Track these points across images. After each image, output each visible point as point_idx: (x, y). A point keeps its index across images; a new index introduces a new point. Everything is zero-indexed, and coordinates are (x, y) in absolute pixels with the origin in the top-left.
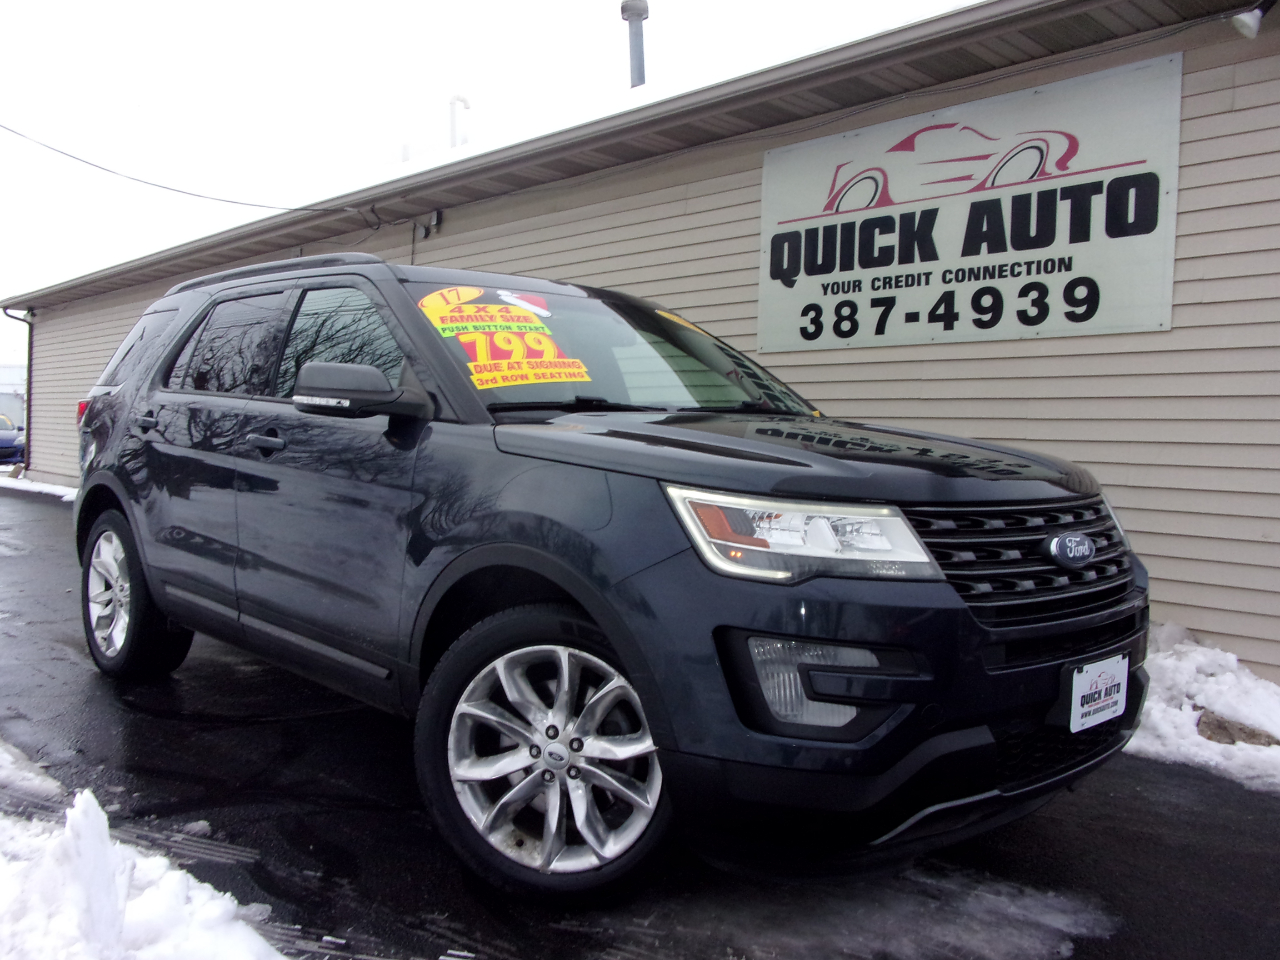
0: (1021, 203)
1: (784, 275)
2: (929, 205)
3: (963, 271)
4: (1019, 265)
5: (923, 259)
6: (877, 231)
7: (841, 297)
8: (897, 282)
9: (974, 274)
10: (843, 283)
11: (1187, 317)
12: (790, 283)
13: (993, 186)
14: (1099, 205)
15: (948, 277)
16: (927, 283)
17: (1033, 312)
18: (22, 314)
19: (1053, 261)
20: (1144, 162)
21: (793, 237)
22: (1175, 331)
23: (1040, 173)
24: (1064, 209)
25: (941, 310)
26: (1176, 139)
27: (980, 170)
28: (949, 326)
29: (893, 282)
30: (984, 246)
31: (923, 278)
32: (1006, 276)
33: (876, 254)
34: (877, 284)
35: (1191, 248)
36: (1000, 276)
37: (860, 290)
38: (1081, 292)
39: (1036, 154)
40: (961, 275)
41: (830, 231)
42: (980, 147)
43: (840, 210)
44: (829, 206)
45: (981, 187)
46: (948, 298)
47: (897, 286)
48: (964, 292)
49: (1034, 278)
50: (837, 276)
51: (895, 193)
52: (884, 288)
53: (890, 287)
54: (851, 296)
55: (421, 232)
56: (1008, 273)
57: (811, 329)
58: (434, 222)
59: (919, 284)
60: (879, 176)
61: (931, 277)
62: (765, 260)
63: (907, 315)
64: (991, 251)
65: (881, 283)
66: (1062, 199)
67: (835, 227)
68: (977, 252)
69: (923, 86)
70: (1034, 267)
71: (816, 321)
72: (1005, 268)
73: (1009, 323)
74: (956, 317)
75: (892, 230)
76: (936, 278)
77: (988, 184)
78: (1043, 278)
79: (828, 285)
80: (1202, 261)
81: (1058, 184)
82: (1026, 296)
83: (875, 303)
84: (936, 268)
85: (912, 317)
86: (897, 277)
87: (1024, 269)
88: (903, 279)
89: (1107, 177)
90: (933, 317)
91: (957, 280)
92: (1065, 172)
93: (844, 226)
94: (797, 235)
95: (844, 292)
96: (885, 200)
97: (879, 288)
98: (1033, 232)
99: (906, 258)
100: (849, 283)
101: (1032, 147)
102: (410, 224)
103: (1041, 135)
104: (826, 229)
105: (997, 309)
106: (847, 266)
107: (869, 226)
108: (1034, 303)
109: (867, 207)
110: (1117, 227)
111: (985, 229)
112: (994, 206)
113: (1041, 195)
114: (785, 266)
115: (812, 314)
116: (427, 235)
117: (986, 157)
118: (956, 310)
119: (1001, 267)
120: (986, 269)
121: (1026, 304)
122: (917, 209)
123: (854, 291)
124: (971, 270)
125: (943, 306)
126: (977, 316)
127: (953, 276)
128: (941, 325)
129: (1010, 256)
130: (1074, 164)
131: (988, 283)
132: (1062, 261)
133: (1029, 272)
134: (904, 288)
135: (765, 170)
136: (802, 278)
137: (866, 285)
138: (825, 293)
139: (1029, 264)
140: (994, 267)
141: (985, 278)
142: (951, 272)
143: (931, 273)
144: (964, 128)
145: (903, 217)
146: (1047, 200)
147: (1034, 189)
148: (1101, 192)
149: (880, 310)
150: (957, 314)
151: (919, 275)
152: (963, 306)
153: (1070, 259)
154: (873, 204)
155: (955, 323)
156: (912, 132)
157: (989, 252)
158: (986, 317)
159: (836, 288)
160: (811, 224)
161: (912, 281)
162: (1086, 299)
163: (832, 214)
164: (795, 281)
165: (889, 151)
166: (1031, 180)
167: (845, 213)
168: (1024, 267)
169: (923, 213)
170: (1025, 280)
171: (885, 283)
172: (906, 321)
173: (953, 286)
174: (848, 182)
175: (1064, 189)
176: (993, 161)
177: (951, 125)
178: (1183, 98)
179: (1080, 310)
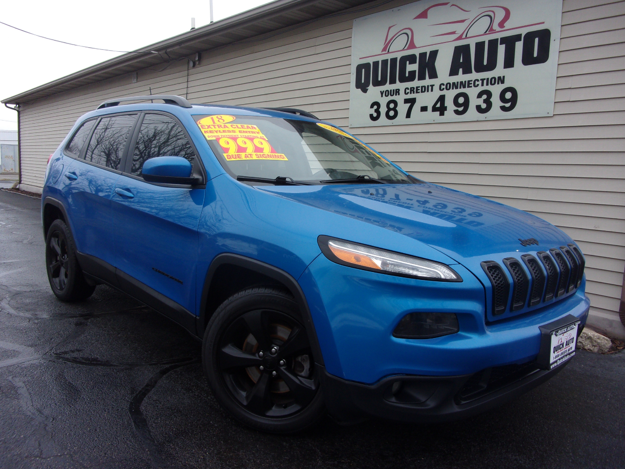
0: (480, 46)
1: (362, 86)
2: (433, 48)
3: (450, 84)
4: (478, 80)
5: (430, 78)
6: (408, 62)
7: (390, 98)
8: (417, 90)
9: (455, 86)
10: (391, 90)
11: (562, 109)
12: (365, 91)
13: (466, 37)
14: (519, 46)
15: (442, 87)
16: (432, 91)
17: (484, 106)
18: (13, 106)
19: (495, 78)
20: (543, 23)
21: (366, 66)
22: (555, 116)
23: (490, 30)
24: (501, 49)
25: (438, 105)
26: (560, 10)
27: (460, 28)
28: (442, 114)
29: (415, 90)
30: (461, 70)
31: (430, 88)
32: (471, 87)
33: (407, 75)
34: (407, 91)
35: (566, 71)
36: (469, 87)
37: (399, 94)
38: (508, 95)
39: (488, 18)
40: (449, 86)
41: (385, 62)
42: (461, 15)
43: (390, 51)
44: (384, 49)
45: (460, 38)
46: (442, 99)
47: (417, 92)
48: (450, 95)
49: (485, 88)
50: (388, 87)
51: (417, 43)
52: (411, 93)
53: (413, 93)
54: (394, 98)
55: (191, 64)
56: (472, 85)
57: (375, 115)
58: (197, 59)
59: (428, 91)
60: (409, 33)
61: (434, 87)
62: (353, 78)
63: (421, 107)
65: (409, 91)
66: (500, 44)
67: (387, 60)
68: (457, 74)
70: (485, 82)
72: (470, 82)
73: (472, 113)
74: (445, 109)
75: (415, 62)
77: (464, 36)
78: (490, 88)
79: (383, 91)
80: (571, 78)
81: (498, 36)
82: (481, 97)
83: (406, 101)
84: (436, 82)
85: (424, 109)
86: (417, 87)
87: (480, 83)
88: (420, 88)
89: (523, 32)
90: (434, 109)
91: (447, 89)
92: (504, 29)
93: (391, 60)
94: (368, 64)
95: (391, 95)
96: (412, 46)
97: (408, 93)
98: (485, 63)
99: (421, 77)
100: (394, 90)
101: (486, 16)
102: (186, 60)
103: (490, 9)
104: (383, 61)
105: (466, 105)
106: (393, 81)
107: (404, 59)
108: (485, 101)
109: (403, 50)
110: (528, 60)
111: (461, 61)
112: (468, 46)
113: (490, 42)
114: (363, 82)
115: (375, 107)
116: (194, 66)
117: (463, 21)
118: (446, 105)
119: (469, 81)
120: (461, 82)
121: (480, 102)
122: (428, 50)
123: (396, 95)
124: (454, 83)
125: (439, 103)
126: (456, 108)
127: (444, 87)
128: (438, 113)
129: (474, 76)
130: (507, 25)
131: (462, 90)
132: (499, 78)
133: (482, 85)
134: (420, 93)
135: (354, 29)
136: (371, 88)
137: (402, 92)
138: (382, 96)
139: (483, 80)
140: (465, 82)
141: (460, 88)
142: (443, 84)
143: (434, 85)
144: (453, 5)
145: (420, 54)
146: (493, 44)
147: (486, 39)
148: (521, 40)
149: (409, 104)
150: (446, 107)
151: (428, 86)
152: (449, 103)
153: (504, 77)
154: (406, 48)
155: (445, 112)
156: (426, 8)
157: (463, 74)
158: (461, 109)
159: (388, 93)
160: (375, 59)
161: (424, 89)
162: (510, 99)
163: (386, 54)
164: (368, 89)
165: (415, 19)
166: (485, 33)
167: (392, 52)
168: (480, 82)
169: (431, 52)
170: (480, 89)
171: (411, 91)
172: (421, 111)
173: (445, 92)
174: (394, 36)
175: (502, 39)
176: (467, 23)
177: (446, 4)
179: (508, 105)
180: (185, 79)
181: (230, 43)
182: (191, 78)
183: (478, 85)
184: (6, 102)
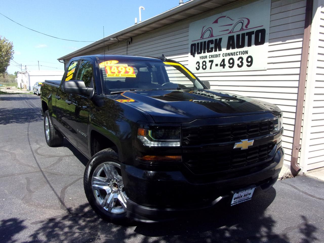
0: (238, 36)
1: (193, 54)
2: (220, 37)
4: (238, 52)
6: (210, 43)
7: (203, 60)
9: (229, 54)
12: (194, 56)
13: (233, 32)
14: (253, 36)
15: (224, 55)
16: (220, 57)
17: (240, 64)
19: (244, 51)
20: (263, 26)
22: (267, 70)
23: (242, 29)
24: (246, 38)
25: (222, 64)
26: (269, 20)
27: (230, 28)
28: (224, 68)
29: (213, 56)
30: (231, 47)
31: (219, 55)
32: (235, 55)
33: (210, 49)
38: (249, 59)
39: (241, 23)
41: (201, 43)
42: (230, 22)
44: (201, 37)
45: (230, 33)
46: (223, 60)
47: (214, 57)
50: (203, 55)
51: (214, 35)
53: (212, 58)
54: (205, 60)
55: (128, 43)
56: (235, 54)
57: (198, 68)
58: (130, 41)
59: (218, 57)
60: (210, 29)
62: (190, 50)
63: (216, 64)
64: (232, 49)
65: (210, 57)
66: (246, 36)
68: (229, 49)
69: (219, 6)
70: (241, 53)
71: (199, 66)
73: (236, 67)
74: (225, 65)
75: (213, 44)
77: (232, 32)
78: (242, 56)
81: (245, 32)
82: (239, 60)
83: (210, 61)
84: (221, 53)
88: (215, 55)
89: (255, 30)
91: (226, 56)
92: (247, 28)
93: (204, 42)
94: (195, 44)
96: (212, 36)
98: (240, 44)
99: (216, 51)
100: (205, 56)
101: (240, 22)
102: (126, 41)
103: (242, 19)
105: (233, 63)
106: (204, 52)
108: (241, 62)
110: (257, 43)
111: (231, 43)
112: (233, 36)
113: (242, 34)
114: (193, 52)
115: (198, 64)
116: (129, 44)
117: (231, 25)
120: (231, 53)
121: (239, 62)
122: (218, 38)
123: (206, 58)
124: (228, 54)
125: (223, 62)
126: (229, 65)
128: (222, 67)
129: (236, 50)
130: (249, 27)
131: (232, 57)
132: (246, 51)
134: (215, 58)
135: (190, 28)
136: (196, 55)
137: (208, 57)
138: (200, 59)
140: (233, 53)
141: (231, 55)
142: (224, 54)
144: (228, 17)
145: (215, 40)
148: (254, 34)
149: (211, 63)
151: (218, 55)
152: (226, 62)
153: (248, 51)
154: (209, 37)
156: (217, 18)
158: (231, 65)
159: (202, 58)
160: (198, 42)
161: (217, 56)
162: (250, 62)
163: (202, 39)
165: (213, 23)
166: (240, 31)
167: (205, 38)
168: (239, 53)
170: (239, 56)
172: (216, 66)
173: (225, 58)
174: (205, 31)
175: (247, 33)
176: (233, 26)
177: (225, 17)
178: (271, 9)
179: (249, 64)
180: (126, 50)
181: (143, 34)
182: (129, 49)
183: (238, 54)
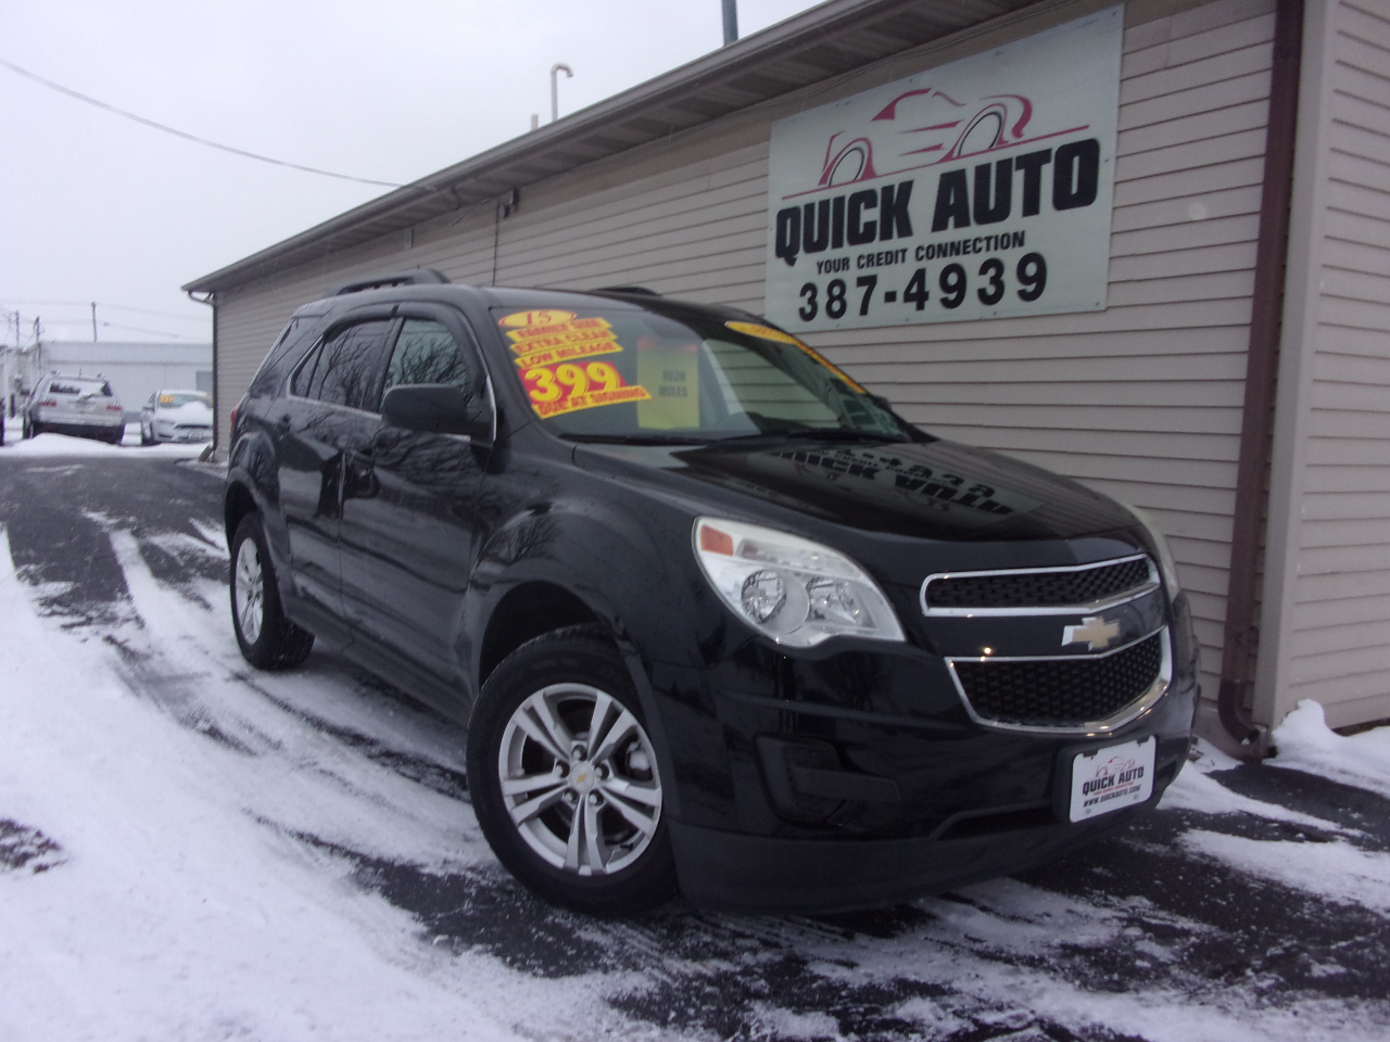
0: (982, 171)
1: (786, 253)
2: (904, 178)
3: (933, 246)
4: (980, 240)
5: (901, 235)
6: (862, 205)
7: (833, 276)
9: (941, 250)
10: (835, 261)
11: (1122, 295)
12: (791, 262)
13: (959, 157)
14: (1048, 172)
15: (921, 253)
16: (903, 260)
17: (991, 290)
18: (203, 296)
19: (1008, 235)
20: (1086, 127)
21: (794, 213)
22: (1109, 311)
23: (999, 142)
24: (1018, 178)
25: (914, 289)
26: (1116, 105)
27: (948, 138)
28: (920, 307)
29: (875, 260)
30: (951, 220)
31: (900, 255)
32: (968, 253)
33: (861, 230)
36: (965, 253)
37: (848, 268)
38: (1031, 269)
39: (996, 119)
40: (931, 252)
41: (824, 204)
42: (946, 113)
43: (834, 183)
44: (823, 180)
45: (948, 157)
46: (920, 276)
47: (879, 264)
49: (993, 254)
50: (830, 254)
51: (878, 167)
52: (868, 266)
53: (873, 265)
54: (840, 275)
55: (502, 211)
56: (970, 249)
57: (808, 309)
58: (511, 202)
59: (896, 262)
60: (864, 146)
61: (907, 253)
62: (771, 235)
63: (886, 294)
64: (957, 225)
65: (863, 261)
66: (1016, 169)
67: (828, 201)
68: (945, 227)
69: (901, 49)
70: (992, 242)
71: (812, 301)
72: (968, 244)
73: (971, 304)
74: (926, 295)
75: (876, 206)
76: (910, 255)
77: (955, 154)
78: (999, 254)
79: (823, 263)
80: (1135, 234)
81: (1012, 153)
82: (986, 273)
83: (861, 281)
84: (910, 243)
85: (890, 297)
86: (879, 254)
87: (983, 244)
88: (884, 255)
89: (1055, 144)
90: (908, 297)
91: (928, 257)
92: (1021, 139)
93: (835, 200)
94: (797, 210)
95: (835, 270)
96: (869, 173)
97: (863, 265)
98: (992, 206)
99: (886, 236)
100: (839, 260)
101: (990, 114)
102: (494, 203)
103: (999, 100)
104: (821, 203)
105: (961, 287)
106: (838, 244)
107: (857, 199)
108: (992, 281)
109: (854, 181)
110: (1063, 201)
111: (952, 201)
112: (962, 174)
113: (1000, 164)
114: (788, 243)
115: (809, 294)
117: (953, 125)
118: (927, 289)
119: (965, 242)
120: (953, 244)
121: (984, 282)
122: (896, 181)
123: (843, 269)
124: (940, 246)
125: (915, 286)
126: (944, 295)
127: (924, 253)
128: (913, 305)
129: (974, 231)
130: (1028, 131)
131: (954, 259)
132: (1016, 234)
133: (988, 249)
134: (884, 266)
135: (772, 141)
136: (801, 255)
137: (853, 263)
138: (820, 272)
139: (988, 239)
140: (959, 242)
141: (951, 254)
142: (922, 248)
143: (906, 250)
144: (936, 94)
145: (883, 189)
146: (1005, 167)
147: (993, 158)
148: (1048, 161)
149: (864, 289)
150: (928, 292)
151: (897, 252)
152: (932, 284)
153: (1023, 233)
154: (859, 177)
155: (926, 302)
156: (892, 100)
157: (955, 227)
158: (952, 296)
159: (829, 266)
160: (808, 199)
161: (891, 258)
162: (1035, 277)
163: (825, 188)
164: (796, 259)
165: (874, 119)
166: (990, 149)
167: (839, 185)
168: (985, 242)
169: (901, 185)
170: (984, 256)
171: (868, 262)
172: (886, 301)
173: (924, 264)
174: (840, 154)
175: (1019, 158)
176: (960, 128)
177: (925, 91)
178: (1123, 55)
179: (1031, 288)
180: (490, 241)
182: (503, 238)
184: (191, 289)
